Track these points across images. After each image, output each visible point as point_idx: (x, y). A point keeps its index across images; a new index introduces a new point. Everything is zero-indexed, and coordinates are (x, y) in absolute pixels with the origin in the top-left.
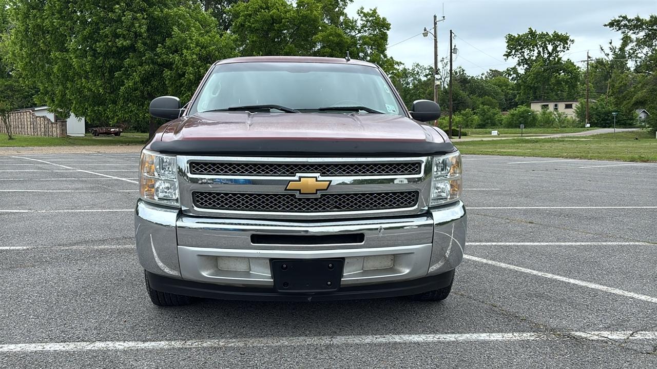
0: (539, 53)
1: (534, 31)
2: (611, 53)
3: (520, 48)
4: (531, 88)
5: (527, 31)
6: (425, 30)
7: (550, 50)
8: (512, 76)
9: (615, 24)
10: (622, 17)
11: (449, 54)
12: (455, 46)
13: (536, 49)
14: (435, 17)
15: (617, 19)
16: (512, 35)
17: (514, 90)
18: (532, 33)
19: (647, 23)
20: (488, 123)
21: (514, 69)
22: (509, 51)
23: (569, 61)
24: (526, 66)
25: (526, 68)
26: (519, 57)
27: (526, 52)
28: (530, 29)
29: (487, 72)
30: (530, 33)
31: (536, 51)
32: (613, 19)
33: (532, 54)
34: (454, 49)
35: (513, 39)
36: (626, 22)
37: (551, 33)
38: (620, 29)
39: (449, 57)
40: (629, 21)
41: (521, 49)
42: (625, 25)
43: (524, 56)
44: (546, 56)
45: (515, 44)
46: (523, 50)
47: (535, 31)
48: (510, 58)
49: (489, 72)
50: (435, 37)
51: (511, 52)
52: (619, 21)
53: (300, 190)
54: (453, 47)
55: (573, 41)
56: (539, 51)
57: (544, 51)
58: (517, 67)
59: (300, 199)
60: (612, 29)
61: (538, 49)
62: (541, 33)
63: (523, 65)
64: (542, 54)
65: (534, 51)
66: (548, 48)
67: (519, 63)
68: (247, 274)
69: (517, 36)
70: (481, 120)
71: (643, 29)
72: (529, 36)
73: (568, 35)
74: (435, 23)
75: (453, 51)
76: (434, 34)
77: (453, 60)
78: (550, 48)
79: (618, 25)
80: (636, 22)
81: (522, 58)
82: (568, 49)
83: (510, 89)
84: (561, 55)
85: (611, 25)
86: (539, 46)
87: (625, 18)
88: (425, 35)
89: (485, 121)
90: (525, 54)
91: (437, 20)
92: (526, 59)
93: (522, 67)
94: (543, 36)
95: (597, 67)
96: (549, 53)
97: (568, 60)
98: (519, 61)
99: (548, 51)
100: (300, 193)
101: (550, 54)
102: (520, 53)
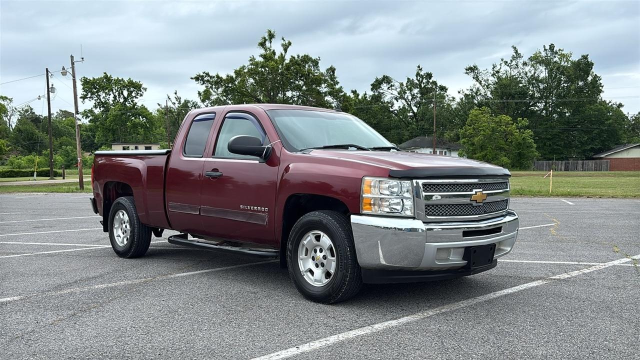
0: (115, 97)
1: (109, 76)
2: (177, 103)
3: (95, 91)
4: (109, 130)
5: (102, 75)
6: (64, 69)
7: (126, 96)
8: (90, 118)
9: (200, 78)
10: (206, 74)
11: (47, 93)
12: (52, 85)
13: (111, 93)
14: (72, 57)
15: (201, 75)
16: (87, 78)
17: (87, 132)
18: (107, 78)
19: (224, 80)
20: (72, 163)
21: (91, 111)
22: (85, 93)
23: (143, 107)
24: (102, 109)
25: (103, 111)
26: (95, 100)
27: (102, 95)
28: (105, 73)
29: (57, 112)
30: (105, 78)
31: (112, 96)
32: (198, 74)
33: (107, 97)
34: (52, 88)
35: (88, 82)
36: (209, 78)
37: (126, 79)
38: (204, 83)
39: (46, 96)
40: (211, 77)
41: (97, 92)
42: (208, 81)
43: (100, 100)
44: (122, 100)
45: (92, 87)
46: (99, 93)
47: (111, 76)
48: (86, 100)
49: (59, 112)
50: (74, 77)
51: (87, 94)
52: (202, 76)
53: (476, 201)
54: (50, 86)
55: (145, 89)
56: (115, 95)
57: (119, 96)
58: (94, 109)
59: (476, 206)
60: (197, 82)
61: (113, 93)
62: (117, 78)
63: (100, 108)
64: (118, 99)
65: (110, 95)
66: (124, 93)
67: (96, 106)
68: (448, 260)
69: (92, 79)
70: (65, 161)
71: (222, 86)
72: (105, 80)
73: (141, 83)
74: (73, 64)
75: (50, 90)
76: (72, 73)
77: (51, 99)
78: (125, 93)
79: (202, 80)
80: (216, 79)
81: (99, 101)
82: (141, 95)
83: (83, 130)
84: (136, 100)
85: (197, 79)
86: (114, 91)
87: (208, 74)
88: (64, 74)
89: (69, 162)
90: (101, 97)
91: (75, 60)
92: (102, 102)
93: (98, 109)
94: (118, 81)
95: (166, 114)
96: (124, 98)
97: (142, 105)
98: (95, 103)
99: (124, 96)
100: (476, 203)
101: (126, 99)
102: (97, 96)
